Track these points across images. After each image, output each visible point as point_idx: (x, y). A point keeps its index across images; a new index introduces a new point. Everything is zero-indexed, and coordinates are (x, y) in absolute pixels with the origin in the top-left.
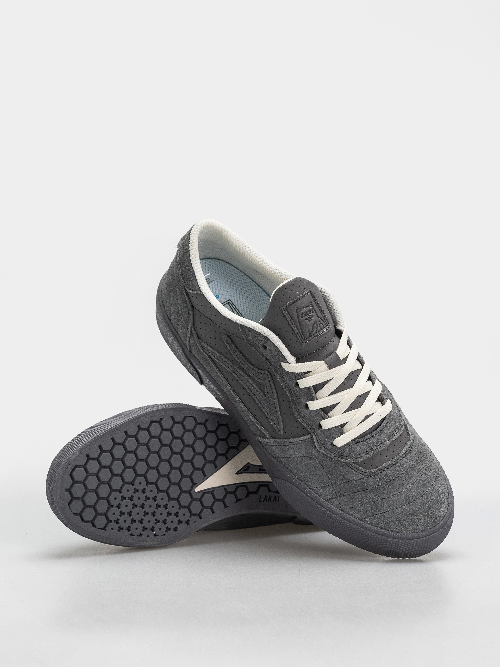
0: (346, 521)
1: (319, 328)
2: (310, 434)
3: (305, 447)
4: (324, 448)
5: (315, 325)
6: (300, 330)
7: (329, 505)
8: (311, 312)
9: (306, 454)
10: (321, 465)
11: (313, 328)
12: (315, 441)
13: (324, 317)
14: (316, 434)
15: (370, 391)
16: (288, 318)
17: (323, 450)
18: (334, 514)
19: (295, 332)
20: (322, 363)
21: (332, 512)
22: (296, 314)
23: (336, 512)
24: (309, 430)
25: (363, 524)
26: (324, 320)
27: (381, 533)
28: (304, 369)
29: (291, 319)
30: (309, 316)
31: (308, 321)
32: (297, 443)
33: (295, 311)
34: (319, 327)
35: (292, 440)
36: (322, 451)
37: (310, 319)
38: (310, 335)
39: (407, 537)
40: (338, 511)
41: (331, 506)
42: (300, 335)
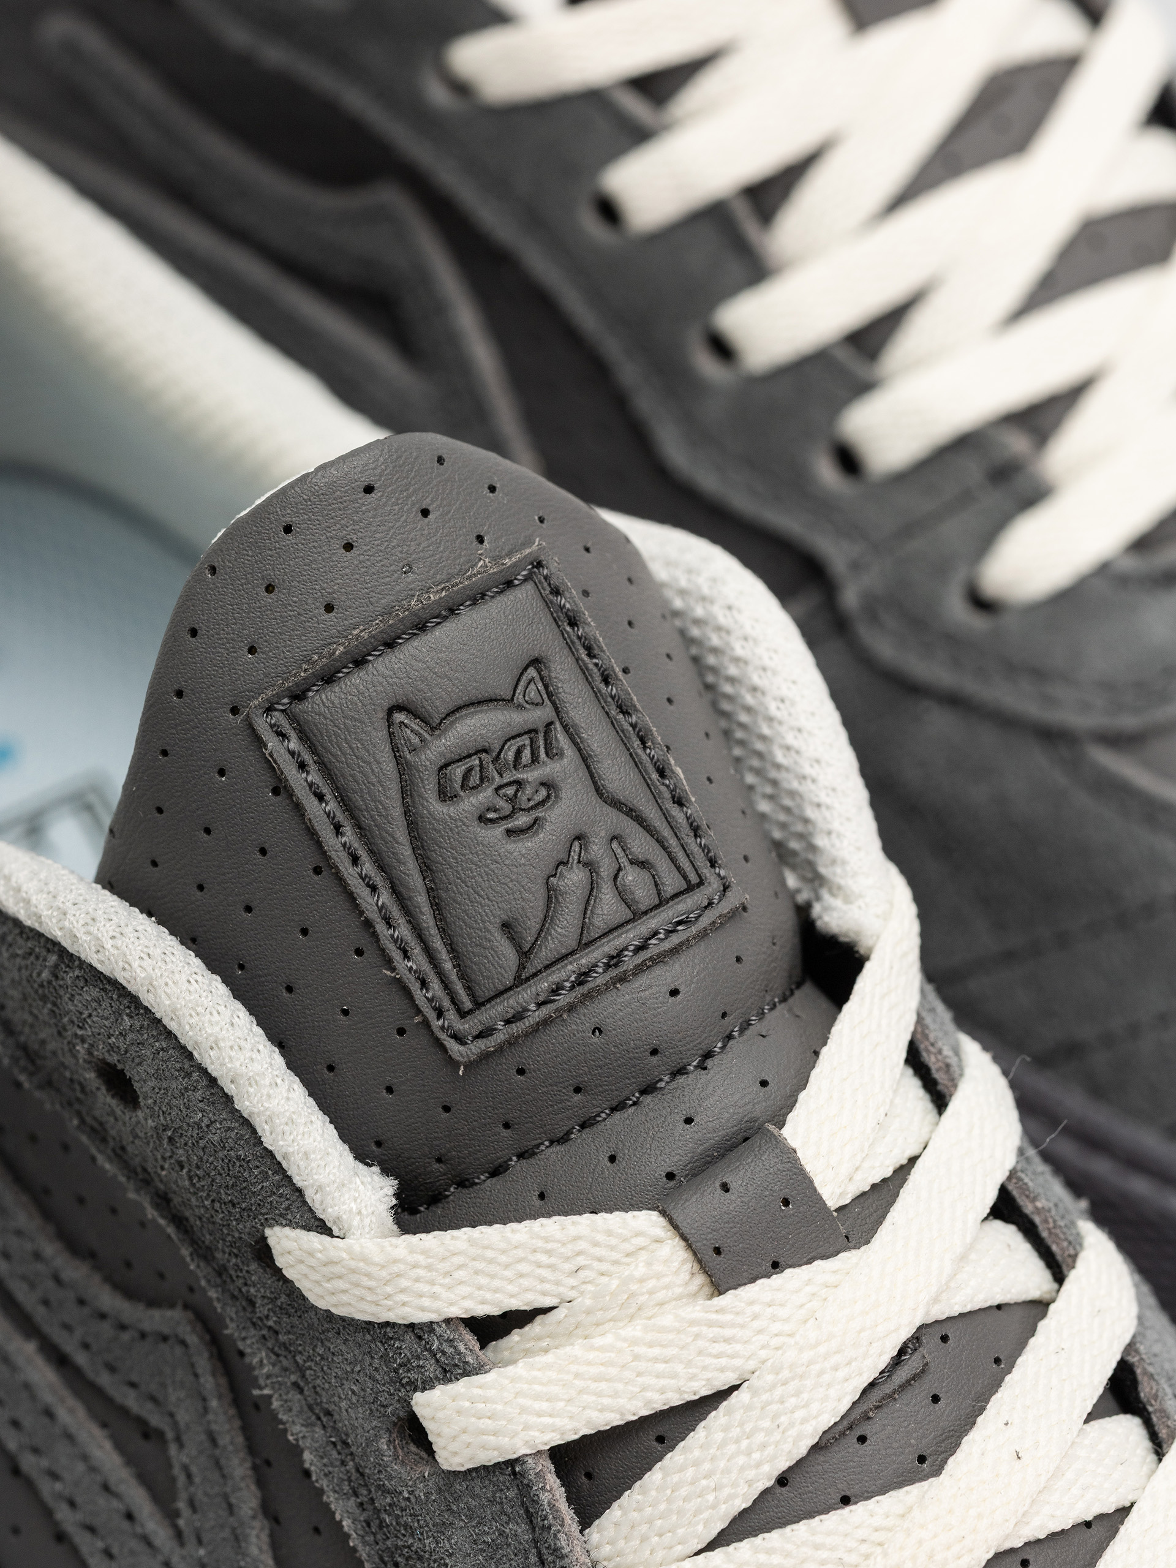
1: (608, 907)
5: (574, 878)
6: (427, 918)
8: (535, 759)
11: (552, 896)
13: (669, 805)
15: (1124, 1512)
16: (311, 804)
19: (375, 935)
20: (638, 1234)
22: (389, 766)
26: (666, 833)
28: (464, 1290)
29: (340, 817)
30: (519, 783)
31: (509, 832)
33: (380, 735)
34: (607, 897)
37: (522, 820)
38: (522, 967)
42: (426, 967)
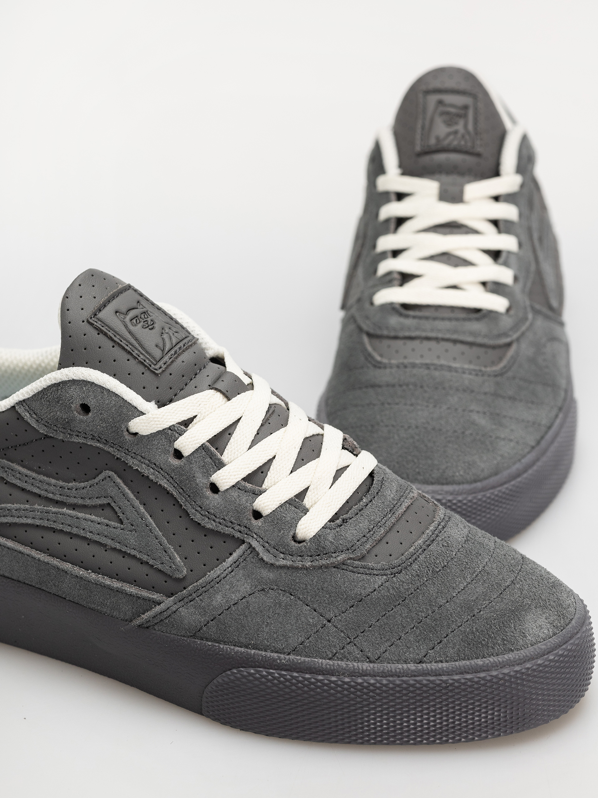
0: (391, 679)
1: (175, 340)
2: (243, 542)
3: (244, 575)
4: (282, 555)
5: (166, 335)
6: (140, 348)
7: (343, 664)
9: (250, 588)
10: (291, 595)
11: (163, 339)
12: (259, 549)
14: (256, 534)
16: (109, 333)
17: (282, 559)
18: (360, 677)
21: (353, 673)
22: (120, 323)
23: (363, 670)
24: (238, 535)
25: (427, 666)
27: (473, 668)
30: (147, 321)
31: (149, 329)
32: (223, 576)
33: (115, 318)
34: (173, 338)
35: (212, 574)
36: (282, 562)
37: (151, 327)
38: (163, 353)
39: (526, 655)
40: (366, 666)
41: (347, 663)
